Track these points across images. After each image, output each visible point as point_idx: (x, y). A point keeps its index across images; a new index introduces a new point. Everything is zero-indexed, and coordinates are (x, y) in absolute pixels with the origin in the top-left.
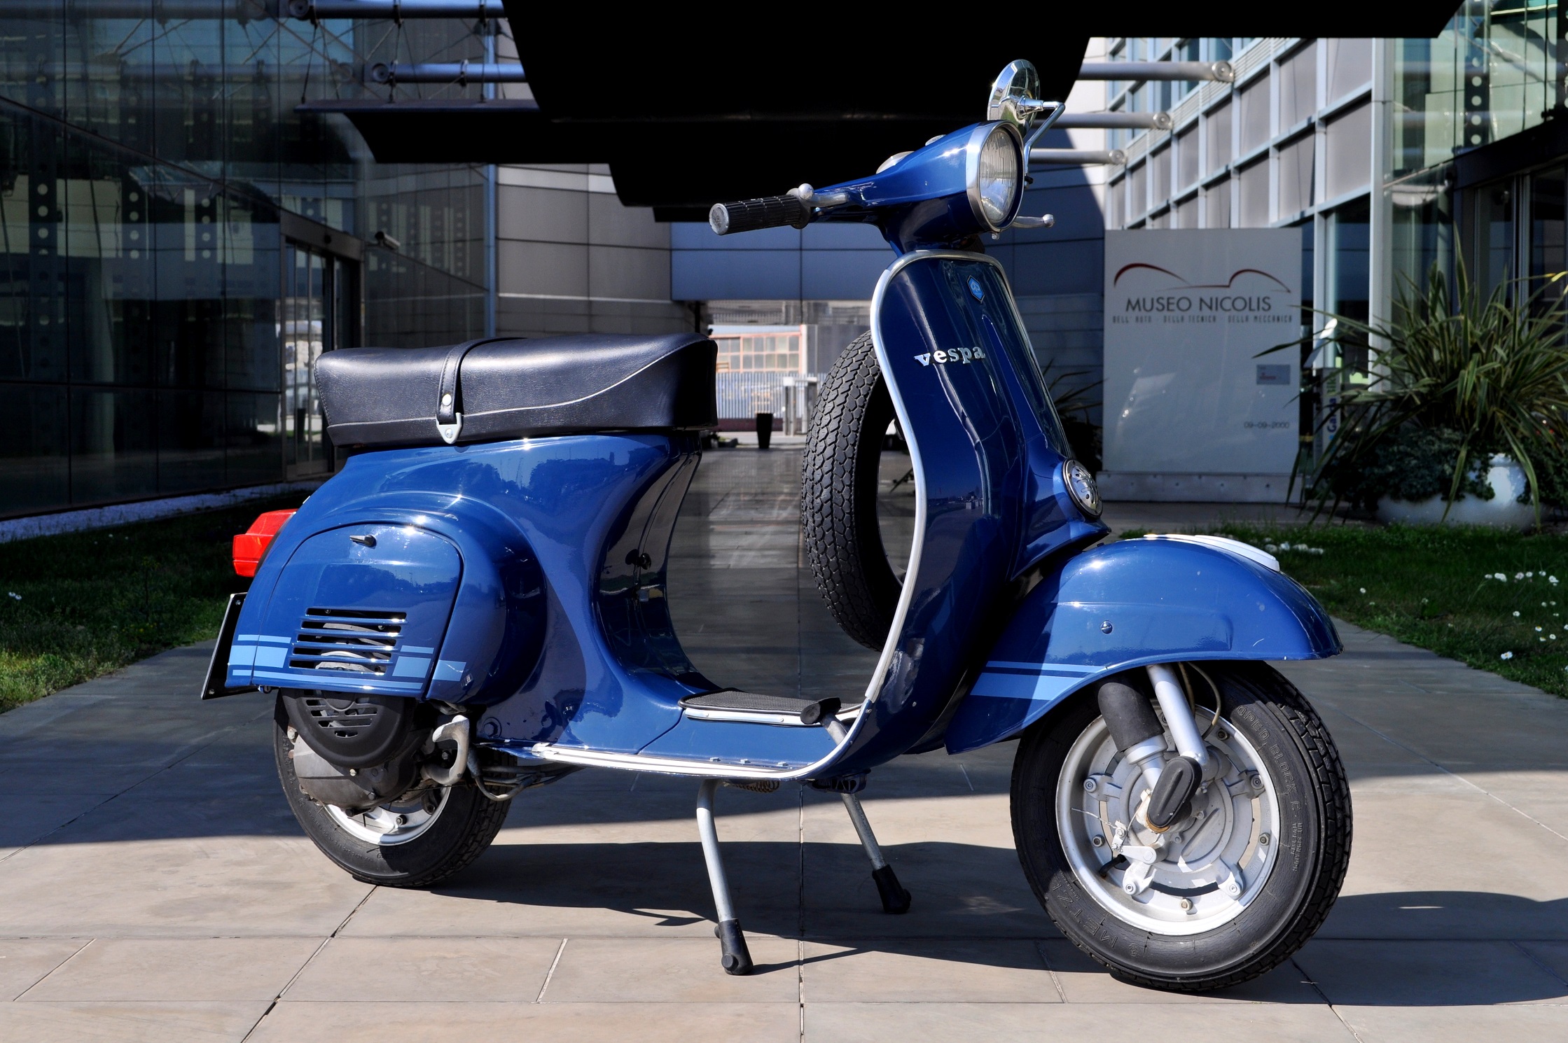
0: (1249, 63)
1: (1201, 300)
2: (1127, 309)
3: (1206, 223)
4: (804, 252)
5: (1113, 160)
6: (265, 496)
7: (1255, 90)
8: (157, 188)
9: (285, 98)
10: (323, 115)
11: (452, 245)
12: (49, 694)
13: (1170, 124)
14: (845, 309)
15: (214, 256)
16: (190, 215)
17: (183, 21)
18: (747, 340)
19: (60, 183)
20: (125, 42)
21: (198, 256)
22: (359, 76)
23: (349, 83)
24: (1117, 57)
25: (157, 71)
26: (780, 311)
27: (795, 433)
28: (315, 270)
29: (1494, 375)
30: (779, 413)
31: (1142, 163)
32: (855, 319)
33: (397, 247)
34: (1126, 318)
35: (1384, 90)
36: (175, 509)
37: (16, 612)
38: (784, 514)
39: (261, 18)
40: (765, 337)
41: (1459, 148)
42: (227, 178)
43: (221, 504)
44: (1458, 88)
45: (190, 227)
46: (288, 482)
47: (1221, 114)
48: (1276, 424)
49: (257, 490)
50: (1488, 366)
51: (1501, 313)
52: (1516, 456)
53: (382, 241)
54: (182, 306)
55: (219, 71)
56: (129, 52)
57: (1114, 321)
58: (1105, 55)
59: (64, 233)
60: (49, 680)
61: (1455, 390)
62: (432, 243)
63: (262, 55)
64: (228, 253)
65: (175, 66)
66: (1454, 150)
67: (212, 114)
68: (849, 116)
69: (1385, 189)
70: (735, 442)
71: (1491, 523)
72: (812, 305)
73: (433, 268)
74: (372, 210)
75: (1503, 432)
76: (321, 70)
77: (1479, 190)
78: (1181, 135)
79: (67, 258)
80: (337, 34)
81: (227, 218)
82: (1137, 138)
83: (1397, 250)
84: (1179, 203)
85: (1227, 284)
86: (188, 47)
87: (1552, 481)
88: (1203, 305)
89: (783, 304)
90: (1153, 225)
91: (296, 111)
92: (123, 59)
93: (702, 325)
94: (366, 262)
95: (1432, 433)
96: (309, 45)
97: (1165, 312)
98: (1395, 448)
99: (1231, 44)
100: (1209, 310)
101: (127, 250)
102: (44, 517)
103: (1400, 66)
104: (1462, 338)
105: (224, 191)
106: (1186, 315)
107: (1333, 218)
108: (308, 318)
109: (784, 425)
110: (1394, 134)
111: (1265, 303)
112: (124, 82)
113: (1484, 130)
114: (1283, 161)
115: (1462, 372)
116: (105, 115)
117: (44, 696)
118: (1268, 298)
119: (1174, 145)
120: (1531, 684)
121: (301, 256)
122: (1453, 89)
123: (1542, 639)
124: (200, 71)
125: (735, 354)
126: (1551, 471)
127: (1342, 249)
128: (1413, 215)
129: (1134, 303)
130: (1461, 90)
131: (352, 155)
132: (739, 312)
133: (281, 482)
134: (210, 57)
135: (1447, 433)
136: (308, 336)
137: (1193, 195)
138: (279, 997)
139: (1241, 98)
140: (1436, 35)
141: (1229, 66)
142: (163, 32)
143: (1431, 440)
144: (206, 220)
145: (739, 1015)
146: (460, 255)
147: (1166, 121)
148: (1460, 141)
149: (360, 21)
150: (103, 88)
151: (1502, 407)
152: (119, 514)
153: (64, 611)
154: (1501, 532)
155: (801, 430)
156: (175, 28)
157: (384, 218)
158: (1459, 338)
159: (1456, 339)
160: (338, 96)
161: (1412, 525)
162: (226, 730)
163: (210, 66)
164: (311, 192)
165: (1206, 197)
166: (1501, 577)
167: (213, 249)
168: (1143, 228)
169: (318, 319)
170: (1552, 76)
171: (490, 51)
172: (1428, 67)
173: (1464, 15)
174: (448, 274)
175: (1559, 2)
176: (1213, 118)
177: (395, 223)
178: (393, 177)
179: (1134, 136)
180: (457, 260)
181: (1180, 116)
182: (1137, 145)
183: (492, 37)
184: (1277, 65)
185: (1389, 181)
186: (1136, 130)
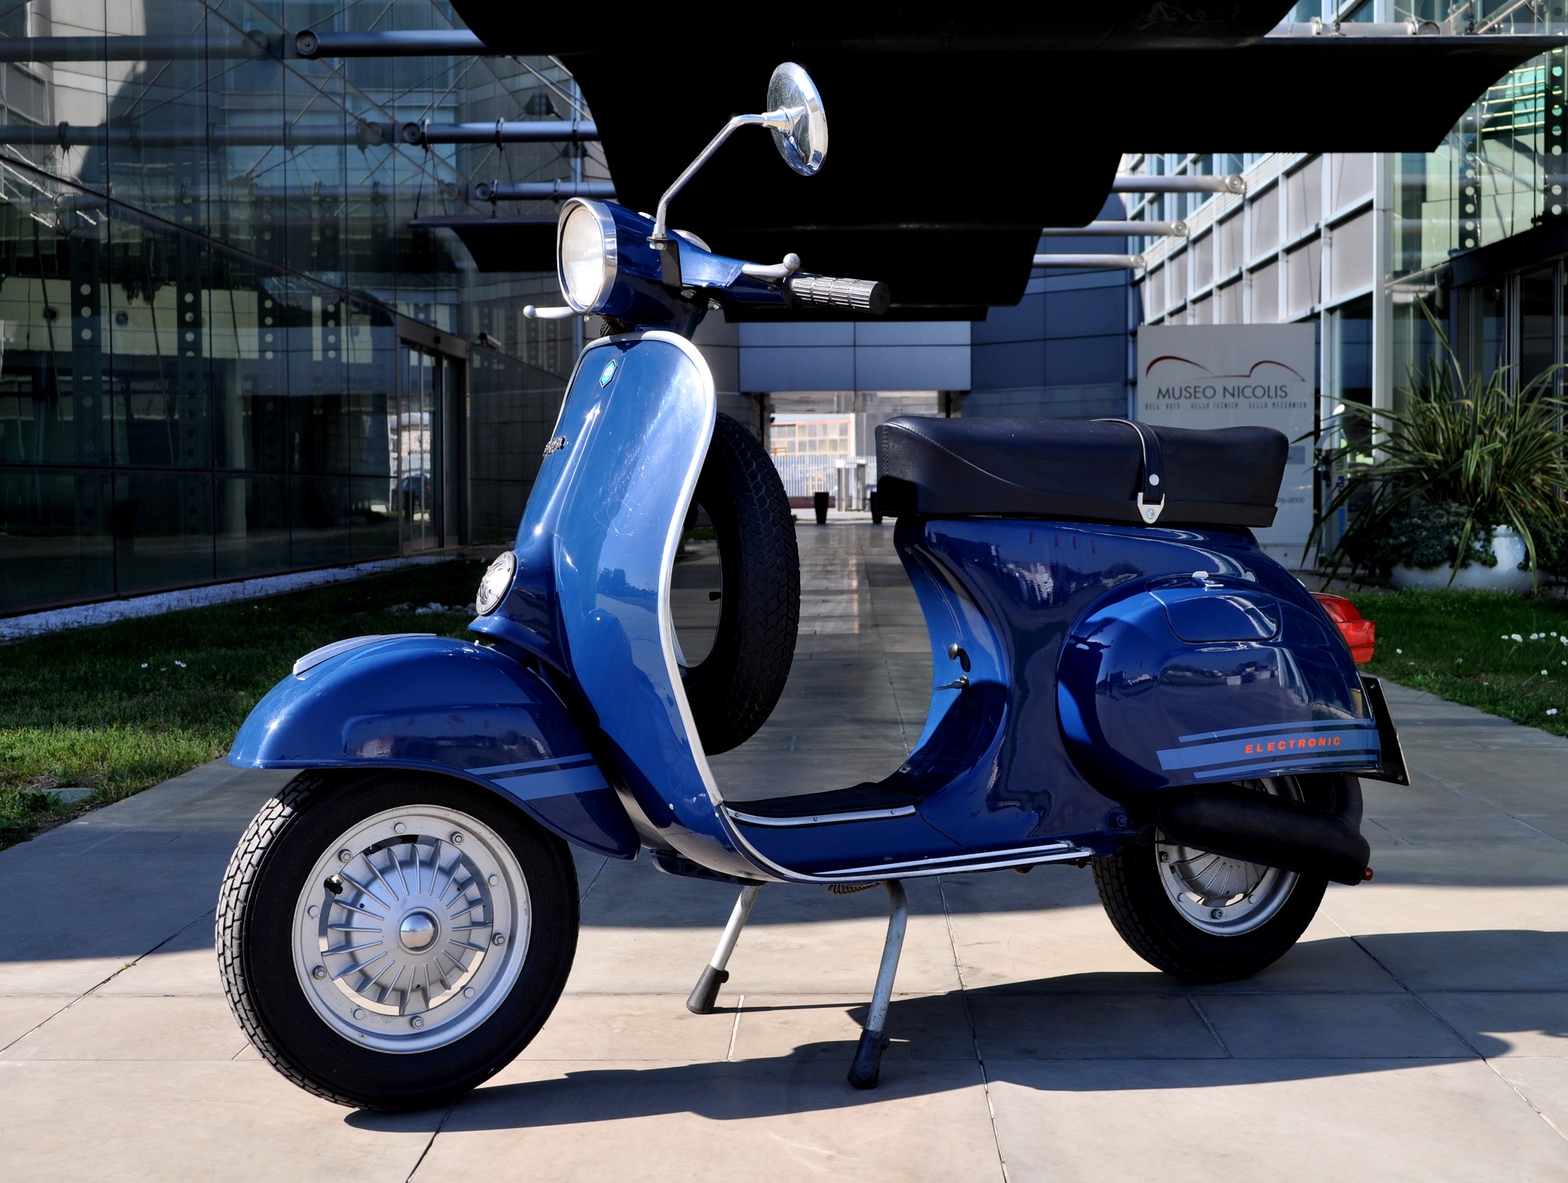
0: (1260, 176)
1: (1225, 389)
2: (1158, 397)
3: (1220, 320)
4: (857, 348)
5: (1136, 264)
7: (1265, 200)
8: (288, 297)
9: (400, 215)
10: (432, 229)
11: (545, 344)
12: (221, 756)
13: (1186, 232)
15: (339, 357)
16: (317, 321)
17: (310, 147)
18: (802, 427)
19: (205, 293)
20: (256, 166)
21: (325, 356)
22: (464, 195)
23: (454, 201)
24: (1136, 172)
25: (289, 193)
26: (831, 401)
27: (847, 510)
28: (426, 368)
29: (1495, 453)
30: (833, 491)
31: (1161, 266)
32: (899, 408)
33: (498, 347)
34: (1158, 405)
35: (1385, 200)
37: (182, 678)
39: (378, 144)
40: (818, 424)
41: (1455, 251)
42: (347, 286)
44: (1453, 197)
45: (317, 331)
46: (404, 557)
47: (1235, 221)
48: (1293, 500)
49: (378, 564)
50: (1491, 446)
52: (1517, 527)
53: (484, 341)
54: (309, 401)
55: (341, 191)
56: (261, 175)
57: (1147, 408)
58: (1125, 171)
59: (208, 338)
60: (221, 743)
61: (1461, 468)
62: (528, 343)
63: (378, 176)
64: (351, 353)
65: (302, 187)
66: (1450, 252)
67: (336, 229)
68: (904, 226)
69: (1387, 288)
71: (1495, 588)
72: (863, 396)
73: (528, 365)
74: (475, 313)
75: (1505, 505)
76: (430, 190)
77: (1473, 289)
78: (1196, 241)
79: (211, 359)
80: (443, 157)
81: (349, 322)
82: (1155, 244)
83: (1397, 344)
84: (1196, 301)
85: (1248, 374)
86: (314, 171)
87: (1549, 549)
88: (1227, 393)
89: (835, 395)
90: (1171, 322)
91: (410, 226)
92: (256, 181)
93: (766, 414)
94: (471, 360)
95: (1441, 507)
96: (420, 166)
97: (1192, 400)
98: (1408, 521)
99: (1242, 159)
100: (1232, 398)
101: (262, 351)
102: (192, 590)
103: (1398, 178)
105: (347, 298)
106: (1211, 402)
107: (1338, 314)
108: (420, 411)
109: (836, 503)
110: (1394, 239)
111: (1282, 391)
112: (257, 203)
113: (1476, 235)
114: (1291, 264)
115: (1467, 452)
116: (240, 231)
117: (217, 758)
118: (1285, 386)
119: (1190, 250)
121: (414, 355)
124: (323, 192)
125: (791, 439)
126: (1549, 541)
127: (1346, 343)
128: (1410, 311)
129: (1164, 391)
130: (1455, 199)
131: (458, 265)
132: (799, 402)
133: (398, 557)
134: (333, 180)
135: (1454, 506)
136: (420, 427)
137: (1208, 295)
139: (1251, 208)
140: (1433, 150)
141: (1241, 179)
142: (292, 156)
143: (1439, 514)
144: (331, 323)
146: (552, 353)
147: (1182, 229)
148: (1456, 245)
149: (464, 145)
150: (237, 208)
151: (1503, 483)
153: (225, 678)
154: (1505, 596)
155: (851, 506)
156: (302, 154)
157: (486, 321)
159: (1461, 422)
160: (445, 212)
161: (1425, 590)
163: (334, 187)
164: (422, 298)
165: (1220, 296)
166: (1517, 637)
167: (338, 349)
168: (1161, 324)
169: (428, 412)
170: (1541, 185)
171: (575, 171)
172: (1425, 179)
173: (1458, 131)
174: (543, 371)
175: (1546, 120)
176: (1227, 226)
177: (495, 325)
178: (494, 284)
179: (1152, 243)
180: (549, 357)
181: (1195, 225)
182: (1156, 251)
183: (579, 160)
184: (1285, 178)
185: (1389, 281)
186: (1156, 238)
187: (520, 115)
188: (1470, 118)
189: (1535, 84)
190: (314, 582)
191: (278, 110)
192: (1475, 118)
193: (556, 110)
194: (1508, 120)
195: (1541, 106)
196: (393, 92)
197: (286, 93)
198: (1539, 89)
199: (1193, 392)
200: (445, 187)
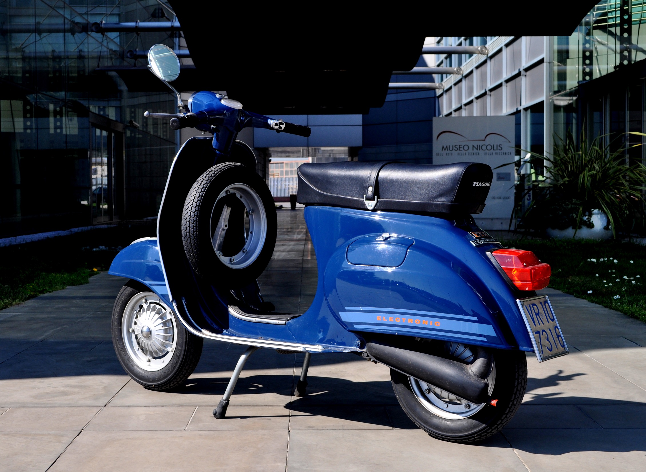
0: (494, 46)
1: (473, 146)
2: (442, 150)
5: (438, 87)
6: (84, 231)
7: (497, 57)
8: (38, 103)
9: (91, 65)
10: (107, 72)
11: (161, 125)
13: (462, 72)
14: (327, 151)
15: (62, 131)
16: (51, 114)
17: (48, 34)
18: (287, 164)
20: (25, 42)
21: (55, 131)
22: (121, 56)
23: (118, 58)
24: (440, 44)
25: (38, 55)
26: (300, 152)
28: (104, 137)
29: (593, 176)
31: (450, 88)
32: (332, 155)
33: (138, 127)
34: (442, 154)
35: (550, 57)
36: (46, 237)
38: (299, 237)
39: (80, 32)
40: (294, 163)
41: (581, 81)
42: (67, 98)
43: (65, 235)
44: (580, 57)
45: (52, 119)
46: (93, 225)
47: (483, 68)
48: (505, 197)
49: (80, 228)
50: (592, 172)
51: (597, 151)
52: (604, 210)
53: (132, 124)
55: (63, 54)
56: (26, 47)
57: (437, 155)
58: (434, 43)
62: (153, 125)
63: (81, 47)
64: (68, 130)
65: (45, 52)
66: (578, 83)
67: (60, 72)
69: (550, 99)
70: (281, 207)
71: (593, 238)
72: (313, 149)
73: (153, 135)
74: (128, 112)
75: (598, 200)
76: (106, 53)
78: (466, 76)
80: (112, 38)
81: (67, 115)
82: (448, 78)
83: (555, 124)
84: (466, 105)
85: (484, 139)
86: (50, 44)
87: (618, 220)
88: (474, 148)
89: (301, 149)
90: (455, 115)
91: (96, 70)
92: (24, 49)
93: (267, 158)
94: (125, 133)
95: (568, 201)
96: (100, 43)
97: (458, 151)
99: (487, 38)
100: (476, 150)
101: (25, 129)
103: (556, 47)
104: (580, 161)
105: (66, 104)
106: (467, 152)
107: (529, 111)
108: (101, 157)
110: (554, 76)
111: (500, 147)
112: (24, 59)
113: (590, 74)
114: (508, 87)
115: (581, 175)
116: (16, 72)
118: (501, 145)
119: (463, 81)
120: (599, 304)
121: (98, 131)
122: (578, 57)
123: (606, 286)
124: (56, 54)
125: (282, 169)
126: (618, 216)
127: (533, 124)
128: (562, 109)
129: (445, 147)
130: (581, 57)
131: (120, 88)
132: (282, 152)
133: (90, 225)
134: (60, 48)
135: (574, 201)
136: (101, 164)
137: (471, 102)
138: (83, 429)
139: (491, 61)
140: (570, 35)
141: (486, 48)
142: (40, 38)
143: (567, 204)
144: (58, 116)
145: (264, 435)
146: (165, 129)
147: (460, 71)
148: (581, 79)
149: (123, 33)
150: (16, 62)
151: (596, 189)
152: (23, 239)
154: (597, 242)
156: (44, 37)
157: (133, 115)
158: (579, 161)
159: (578, 161)
160: (113, 64)
161: (560, 239)
162: (65, 326)
163: (59, 52)
164: (102, 104)
165: (477, 102)
166: (594, 260)
167: (61, 128)
168: (450, 116)
169: (105, 157)
170: (618, 50)
171: (176, 44)
172: (568, 47)
173: (582, 26)
174: (160, 138)
175: (621, 20)
176: (479, 69)
177: (137, 116)
178: (136, 97)
179: (447, 77)
180: (164, 132)
181: (466, 69)
182: (448, 81)
183: (177, 39)
184: (505, 47)
185: (552, 95)
186: (448, 75)
187: (149, 18)
188: (587, 20)
189: (616, 4)
190: (49, 237)
191: (33, 15)
192: (590, 19)
193: (166, 15)
194: (605, 21)
195: (618, 14)
196: (87, 7)
197: (36, 7)
198: (617, 6)
199: (458, 148)
200: (112, 51)
